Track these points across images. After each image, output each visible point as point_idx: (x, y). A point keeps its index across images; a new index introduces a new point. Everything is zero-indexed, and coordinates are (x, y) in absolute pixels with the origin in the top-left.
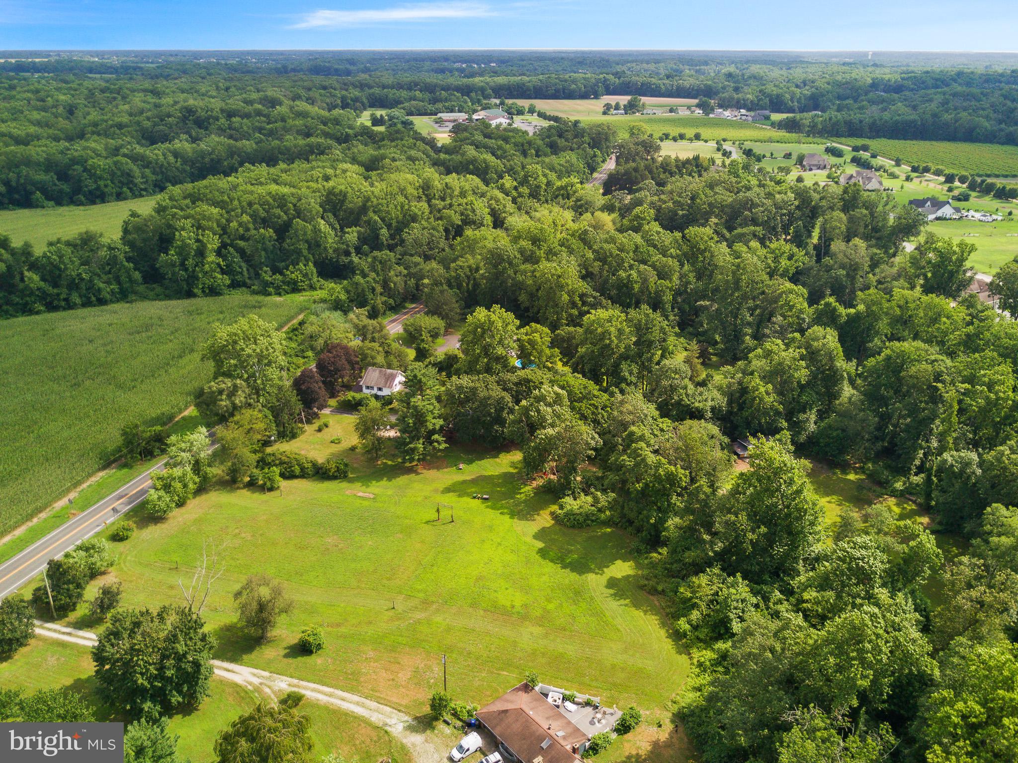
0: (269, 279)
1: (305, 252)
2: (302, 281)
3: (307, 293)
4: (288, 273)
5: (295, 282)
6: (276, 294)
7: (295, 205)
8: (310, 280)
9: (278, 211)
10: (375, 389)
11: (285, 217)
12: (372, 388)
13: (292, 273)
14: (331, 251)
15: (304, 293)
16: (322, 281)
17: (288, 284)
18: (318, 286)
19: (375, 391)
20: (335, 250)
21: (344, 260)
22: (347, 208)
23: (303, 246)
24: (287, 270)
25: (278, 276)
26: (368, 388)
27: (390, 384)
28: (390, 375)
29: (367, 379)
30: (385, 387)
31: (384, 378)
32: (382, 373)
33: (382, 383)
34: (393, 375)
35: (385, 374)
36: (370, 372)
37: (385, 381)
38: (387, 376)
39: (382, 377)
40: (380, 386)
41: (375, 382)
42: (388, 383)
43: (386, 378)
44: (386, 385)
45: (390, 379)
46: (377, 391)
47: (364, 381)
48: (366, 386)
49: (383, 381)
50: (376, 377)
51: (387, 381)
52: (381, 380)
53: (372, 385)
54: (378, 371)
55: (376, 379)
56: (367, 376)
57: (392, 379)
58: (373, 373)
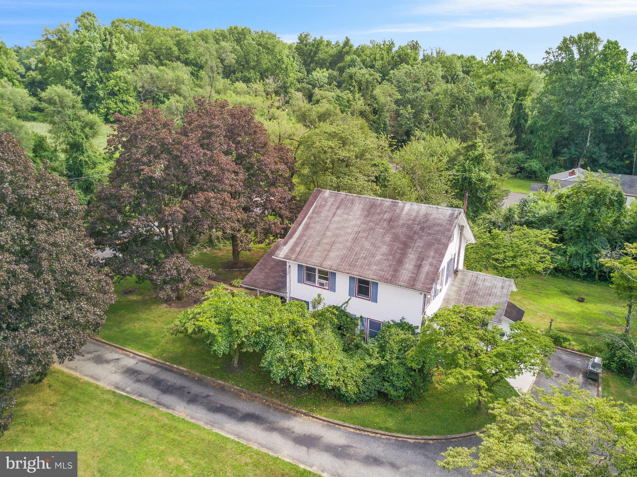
10: (342, 284)
12: (327, 278)
19: (341, 294)
26: (310, 276)
27: (419, 267)
28: (416, 227)
29: (309, 238)
30: (392, 281)
31: (388, 238)
32: (376, 218)
33: (378, 257)
34: (429, 227)
35: (390, 220)
36: (327, 208)
37: (391, 252)
38: (400, 231)
39: (380, 230)
40: (369, 275)
41: (344, 251)
42: (409, 265)
43: (396, 238)
44: (396, 271)
45: (420, 243)
46: (351, 294)
47: (296, 244)
48: (300, 266)
49: (384, 249)
50: (349, 230)
51: (404, 254)
52: (373, 244)
53: (328, 265)
54: (358, 208)
55: (350, 238)
56: (312, 225)
57: (429, 245)
58: (339, 212)
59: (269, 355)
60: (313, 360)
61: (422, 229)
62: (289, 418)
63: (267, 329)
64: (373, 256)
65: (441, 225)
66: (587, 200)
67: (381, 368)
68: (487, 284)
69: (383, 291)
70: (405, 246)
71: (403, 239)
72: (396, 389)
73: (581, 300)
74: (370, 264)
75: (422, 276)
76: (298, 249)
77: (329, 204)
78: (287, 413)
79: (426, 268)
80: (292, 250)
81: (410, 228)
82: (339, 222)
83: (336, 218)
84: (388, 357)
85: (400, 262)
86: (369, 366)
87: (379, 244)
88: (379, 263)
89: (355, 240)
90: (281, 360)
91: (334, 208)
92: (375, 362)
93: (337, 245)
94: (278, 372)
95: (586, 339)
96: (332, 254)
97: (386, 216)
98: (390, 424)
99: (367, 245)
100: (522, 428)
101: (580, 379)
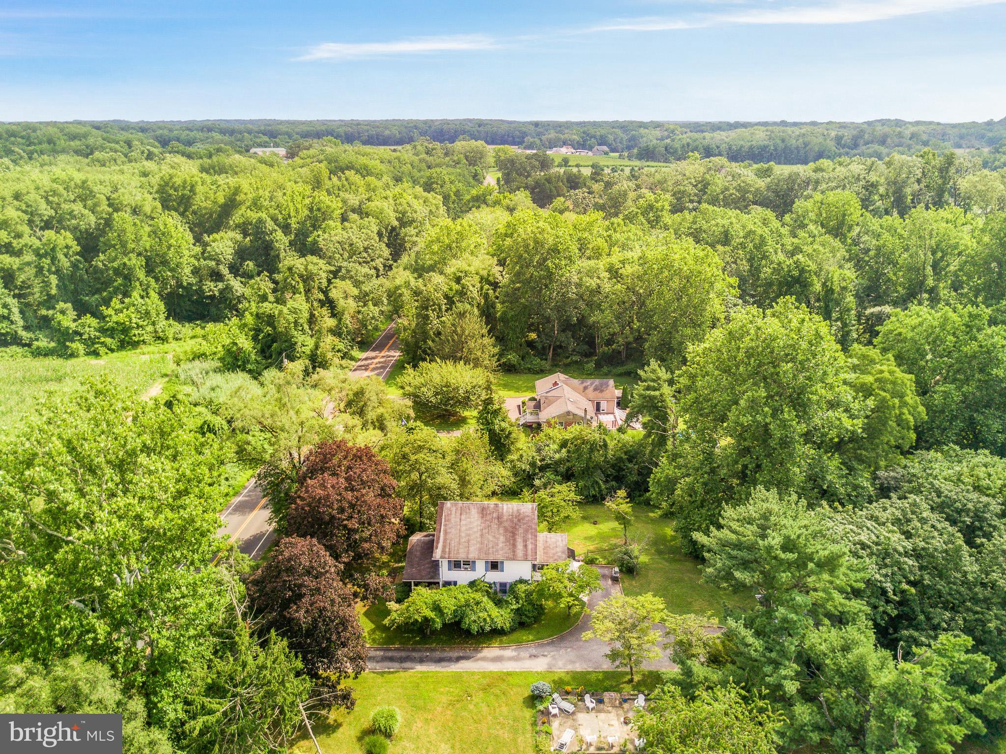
0: (73, 326)
1: (141, 274)
2: (138, 327)
3: (151, 348)
4: (110, 311)
5: (126, 330)
6: (88, 354)
7: (108, 199)
8: (154, 324)
9: (78, 208)
10: (480, 566)
11: (92, 219)
12: (469, 564)
13: (118, 311)
14: (187, 270)
15: (144, 348)
16: (177, 326)
17: (110, 332)
18: (170, 333)
19: (480, 572)
20: (196, 271)
21: (211, 288)
22: (200, 208)
23: (135, 262)
24: (108, 306)
25: (90, 321)
26: (456, 565)
27: (526, 546)
28: (515, 520)
29: (451, 540)
30: (514, 558)
31: (501, 531)
32: (489, 517)
33: (501, 545)
34: (523, 519)
35: (498, 518)
36: (453, 516)
37: (507, 540)
38: (506, 524)
39: (494, 526)
40: (498, 557)
41: (478, 545)
42: (520, 546)
43: (506, 530)
44: (514, 552)
45: (521, 531)
46: (487, 570)
47: (444, 547)
48: (449, 562)
49: (502, 539)
50: (475, 530)
51: (515, 540)
52: (494, 537)
53: (472, 556)
54: (474, 512)
55: (478, 534)
56: (449, 531)
57: (526, 531)
58: (463, 517)
59: (467, 620)
60: (489, 616)
61: (519, 520)
62: (480, 652)
63: (460, 607)
64: (497, 544)
65: (528, 516)
66: (585, 448)
67: (518, 609)
68: (553, 540)
69: (507, 564)
70: (514, 534)
71: (511, 529)
72: (529, 617)
73: (595, 523)
74: (497, 551)
75: (529, 552)
76: (447, 550)
77: (453, 512)
78: (476, 650)
79: (530, 547)
80: (443, 551)
81: (512, 521)
82: (466, 525)
83: (463, 522)
84: (521, 602)
85: (514, 545)
86: (512, 610)
87: (497, 536)
88: (502, 549)
89: (482, 535)
90: (475, 621)
91: (458, 514)
92: (514, 607)
93: (472, 542)
94: (475, 628)
95: (607, 553)
96: (471, 549)
97: (495, 515)
98: (531, 637)
99: (491, 538)
100: (606, 617)
101: (610, 582)
